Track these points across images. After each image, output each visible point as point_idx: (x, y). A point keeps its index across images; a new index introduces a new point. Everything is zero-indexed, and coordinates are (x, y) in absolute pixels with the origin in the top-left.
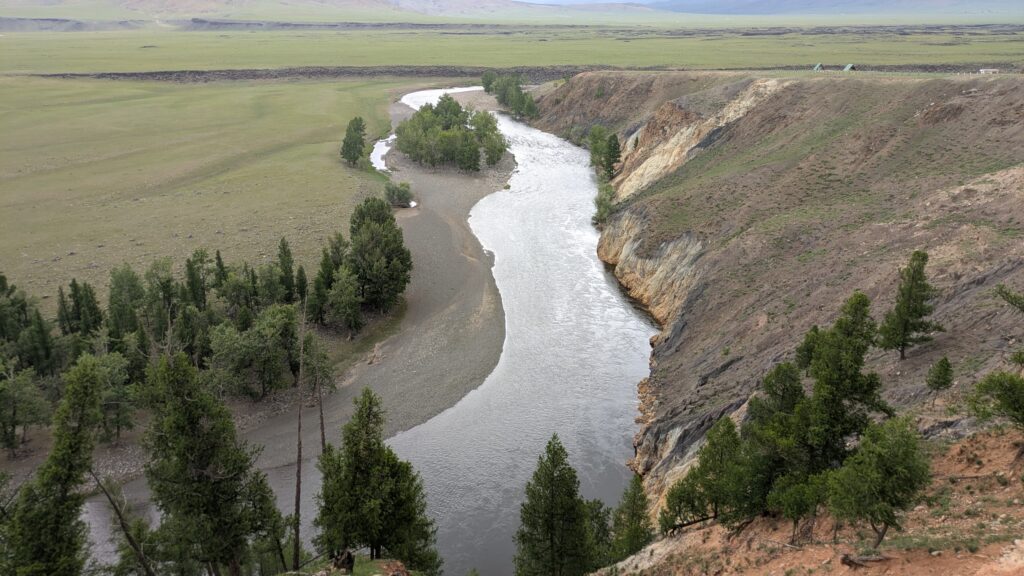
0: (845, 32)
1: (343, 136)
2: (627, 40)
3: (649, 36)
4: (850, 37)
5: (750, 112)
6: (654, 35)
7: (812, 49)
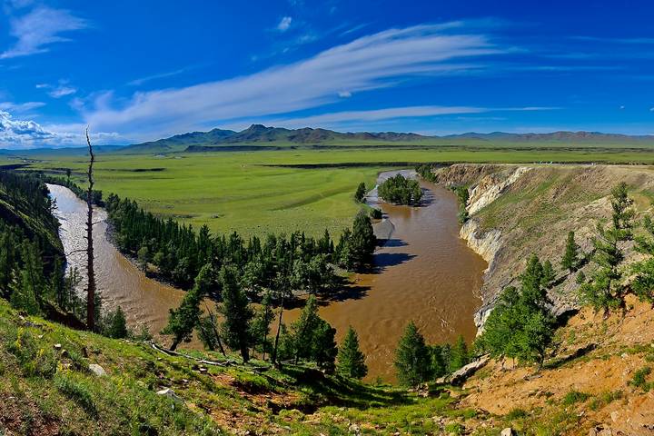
1: (356, 190)
5: (518, 179)
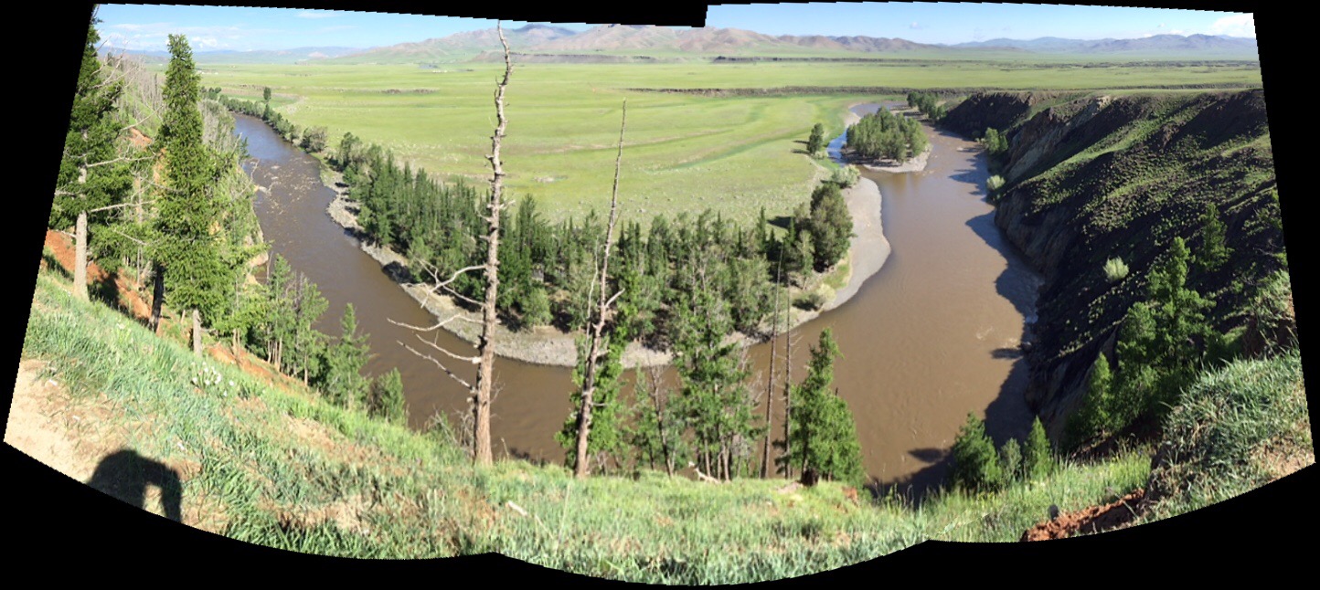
0: (1146, 65)
2: (1008, 70)
3: (1023, 67)
4: (1150, 69)
6: (1026, 67)
7: (1128, 77)
